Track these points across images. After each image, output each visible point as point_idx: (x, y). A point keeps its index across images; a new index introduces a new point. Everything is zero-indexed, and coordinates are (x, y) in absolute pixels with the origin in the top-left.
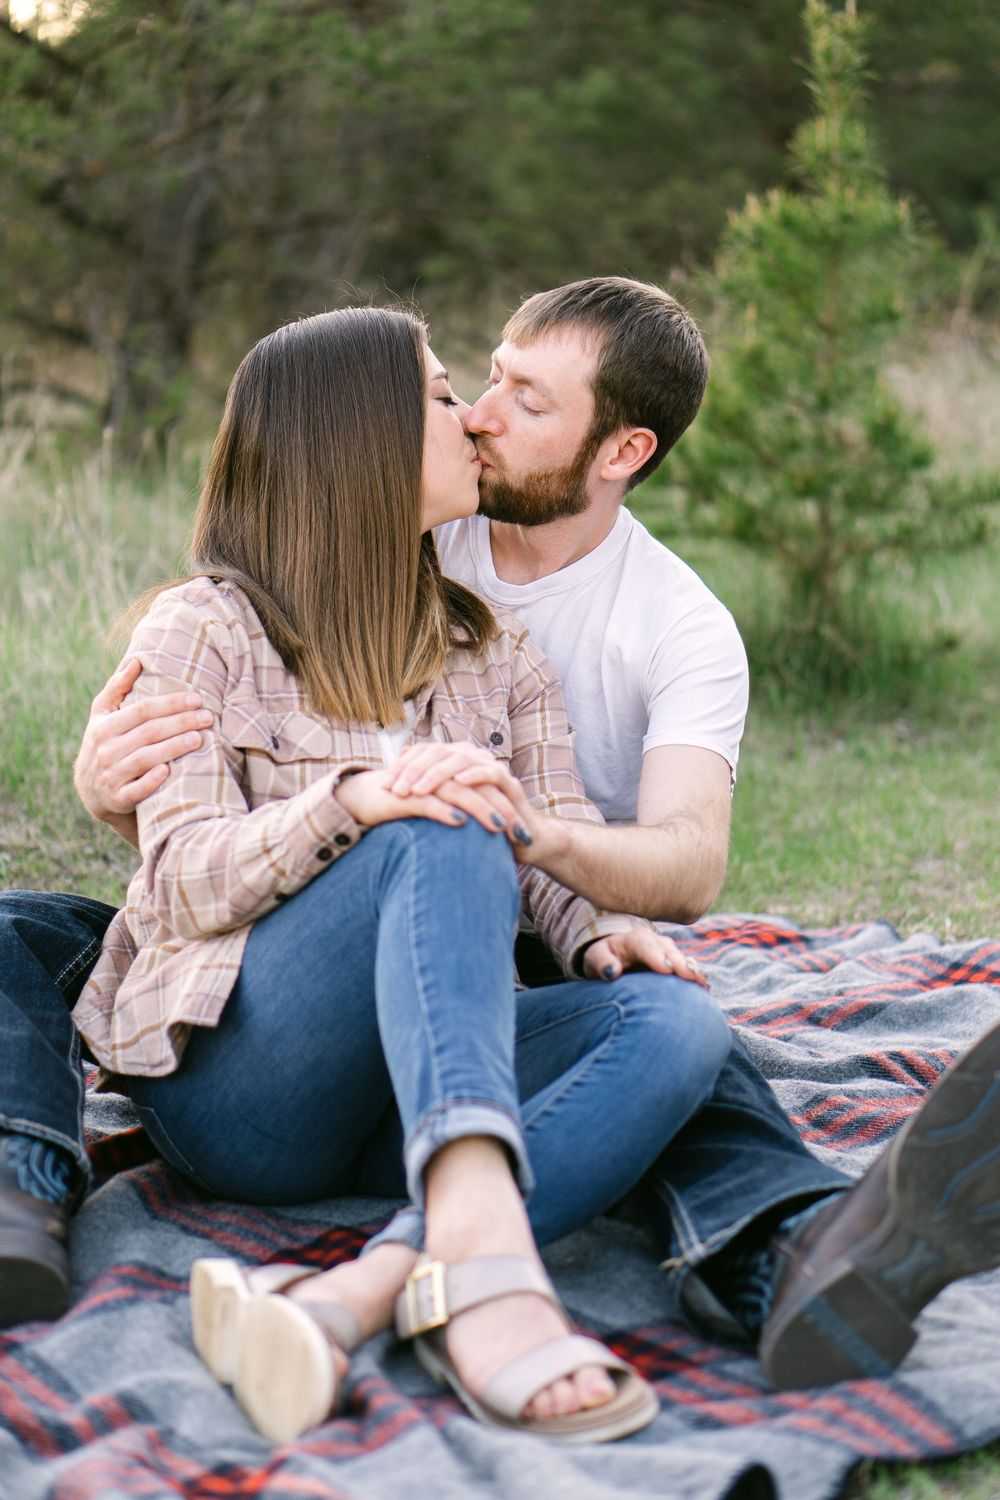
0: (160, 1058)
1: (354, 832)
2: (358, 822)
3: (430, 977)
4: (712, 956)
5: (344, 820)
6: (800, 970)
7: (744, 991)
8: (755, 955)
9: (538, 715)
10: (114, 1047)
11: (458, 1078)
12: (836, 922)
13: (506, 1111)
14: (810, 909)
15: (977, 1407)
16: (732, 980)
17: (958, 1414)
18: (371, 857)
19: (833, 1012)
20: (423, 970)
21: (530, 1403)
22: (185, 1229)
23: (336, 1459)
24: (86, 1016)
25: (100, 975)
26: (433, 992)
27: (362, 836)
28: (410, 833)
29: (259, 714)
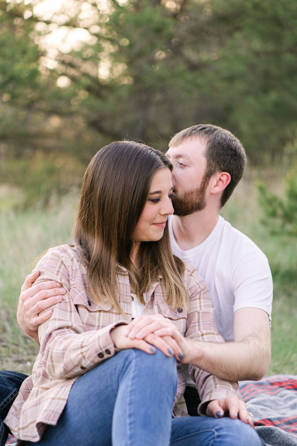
0: (34, 436)
1: (112, 351)
2: (115, 346)
3: (132, 419)
4: (275, 393)
5: (109, 345)
7: (286, 408)
9: (198, 301)
10: (19, 429)
16: (282, 403)
18: (118, 362)
20: (130, 415)
24: (10, 419)
26: (132, 426)
27: (116, 353)
28: (134, 354)
29: (83, 292)
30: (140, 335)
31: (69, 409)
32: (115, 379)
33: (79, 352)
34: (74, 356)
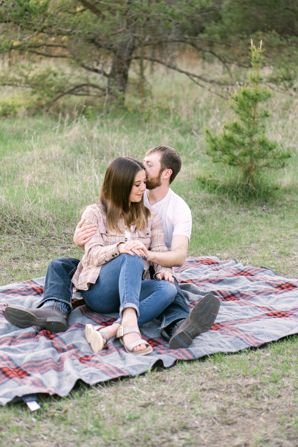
0: (85, 288)
1: (118, 254)
2: (119, 252)
3: (126, 281)
4: (198, 266)
5: (117, 251)
6: (214, 270)
7: (202, 274)
8: (205, 266)
9: (157, 230)
10: (78, 285)
11: (128, 298)
12: (228, 258)
13: (136, 304)
14: (225, 254)
15: (198, 353)
17: (195, 354)
18: (120, 259)
19: (214, 280)
20: (125, 280)
21: (133, 349)
22: (88, 317)
23: (102, 356)
24: (74, 280)
25: (76, 273)
26: (127, 284)
27: (120, 255)
28: (127, 256)
29: (104, 228)
30: (129, 248)
31: (100, 278)
32: (119, 265)
33: (104, 254)
34: (102, 256)
